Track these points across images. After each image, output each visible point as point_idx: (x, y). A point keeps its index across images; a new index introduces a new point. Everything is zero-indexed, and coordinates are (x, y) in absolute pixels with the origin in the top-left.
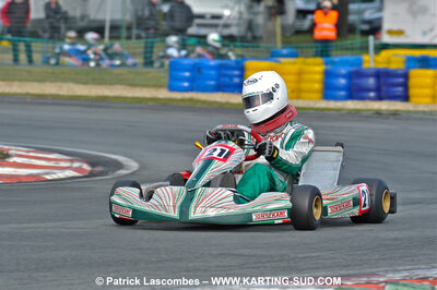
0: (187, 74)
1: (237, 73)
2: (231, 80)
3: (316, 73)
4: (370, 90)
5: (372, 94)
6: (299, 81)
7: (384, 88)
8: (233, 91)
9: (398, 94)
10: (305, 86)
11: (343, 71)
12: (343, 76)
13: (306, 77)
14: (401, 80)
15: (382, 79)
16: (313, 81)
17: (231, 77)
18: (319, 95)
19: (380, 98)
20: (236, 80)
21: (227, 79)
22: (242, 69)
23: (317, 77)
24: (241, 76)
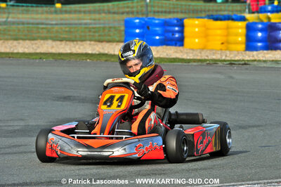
0: (137, 31)
1: (177, 29)
2: (173, 35)
3: (239, 28)
6: (227, 35)
8: (176, 45)
10: (232, 39)
11: (260, 26)
12: (261, 30)
13: (232, 31)
16: (237, 35)
17: (174, 33)
18: (243, 46)
20: (177, 36)
21: (170, 34)
22: (182, 26)
23: (240, 31)
24: (182, 32)
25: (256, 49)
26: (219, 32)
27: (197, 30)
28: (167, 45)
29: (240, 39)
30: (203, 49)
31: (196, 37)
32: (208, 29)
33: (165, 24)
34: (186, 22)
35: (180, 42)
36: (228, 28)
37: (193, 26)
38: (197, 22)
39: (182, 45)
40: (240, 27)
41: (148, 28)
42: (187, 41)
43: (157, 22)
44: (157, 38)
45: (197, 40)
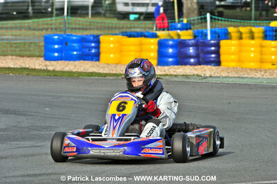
0: (56, 46)
1: (93, 45)
2: (90, 50)
4: (191, 57)
5: (192, 60)
6: (141, 51)
7: (201, 55)
8: (92, 60)
9: (212, 59)
11: (171, 43)
12: (172, 47)
13: (145, 47)
14: (213, 48)
15: (200, 48)
16: (150, 51)
17: (90, 48)
18: (155, 62)
19: (199, 63)
20: (93, 51)
21: (87, 50)
22: (98, 42)
23: (152, 47)
24: (98, 47)
25: (167, 64)
26: (132, 48)
27: (112, 46)
28: (84, 60)
29: (152, 54)
30: (117, 64)
31: (111, 53)
32: (122, 45)
33: (83, 40)
34: (102, 38)
35: (96, 57)
36: (141, 44)
37: (109, 43)
38: (112, 38)
39: (98, 60)
40: (152, 44)
41: (66, 44)
42: (102, 56)
43: (74, 38)
44: (75, 53)
45: (112, 56)
